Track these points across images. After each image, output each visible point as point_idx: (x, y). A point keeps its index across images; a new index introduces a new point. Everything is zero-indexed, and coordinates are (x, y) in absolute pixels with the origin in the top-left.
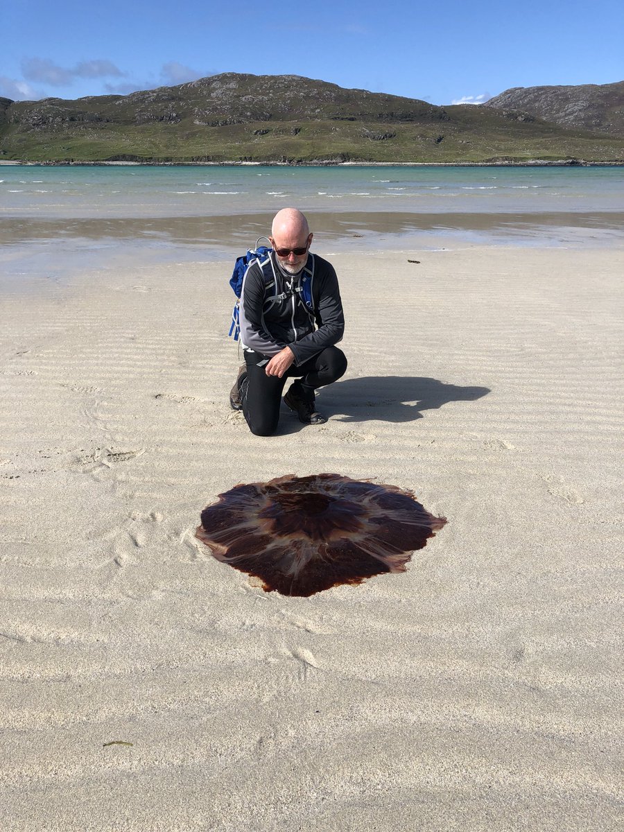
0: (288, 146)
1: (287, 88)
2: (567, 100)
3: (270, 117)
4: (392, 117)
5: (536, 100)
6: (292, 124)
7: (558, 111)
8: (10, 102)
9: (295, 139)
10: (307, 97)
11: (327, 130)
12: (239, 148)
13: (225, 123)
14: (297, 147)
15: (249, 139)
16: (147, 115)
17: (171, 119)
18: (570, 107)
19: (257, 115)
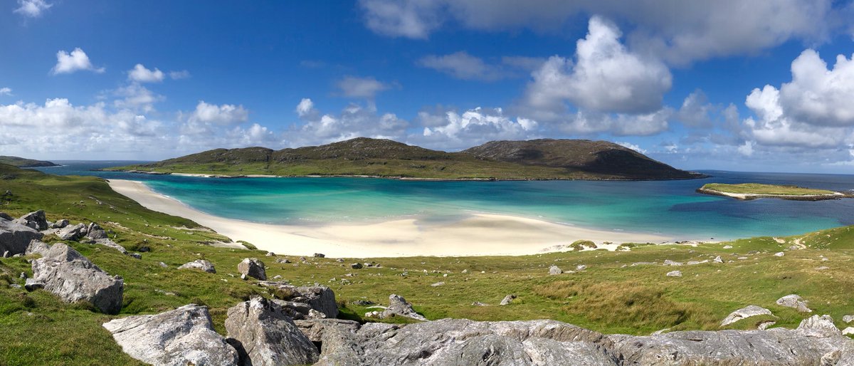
0: (380, 170)
1: (384, 145)
2: (512, 147)
3: (375, 157)
4: (426, 158)
5: (499, 146)
6: (383, 160)
7: (508, 151)
8: (272, 151)
9: (383, 167)
10: (391, 149)
11: (397, 164)
12: (361, 170)
13: (356, 159)
14: (383, 171)
15: (366, 166)
16: (325, 156)
17: (335, 157)
18: (513, 150)
19: (370, 156)
